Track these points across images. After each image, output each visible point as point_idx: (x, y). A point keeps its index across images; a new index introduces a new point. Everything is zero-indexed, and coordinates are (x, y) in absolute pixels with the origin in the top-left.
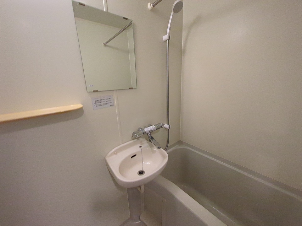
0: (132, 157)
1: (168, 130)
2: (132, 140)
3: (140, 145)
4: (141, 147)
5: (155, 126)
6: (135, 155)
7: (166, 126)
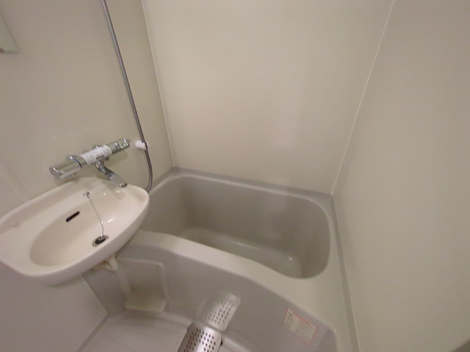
0: (68, 220)
1: (146, 152)
2: (59, 185)
3: (85, 192)
4: (88, 194)
5: (108, 145)
6: (77, 214)
7: (140, 144)
